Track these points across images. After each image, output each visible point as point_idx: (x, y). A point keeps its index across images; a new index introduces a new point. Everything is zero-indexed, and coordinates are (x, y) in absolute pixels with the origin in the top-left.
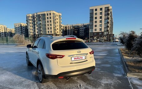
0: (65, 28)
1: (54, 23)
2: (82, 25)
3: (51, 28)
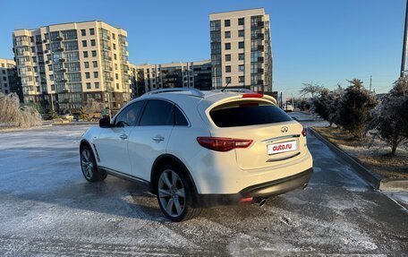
0: (139, 73)
1: (107, 58)
2: (190, 65)
3: (96, 74)
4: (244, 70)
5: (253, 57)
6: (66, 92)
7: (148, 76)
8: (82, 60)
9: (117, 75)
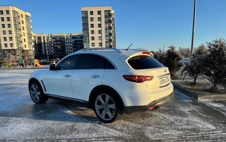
1: (18, 29)
2: (69, 35)
3: (11, 38)
4: (101, 40)
5: (106, 32)
7: (44, 40)
9: (25, 39)
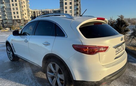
0: (34, 13)
2: (52, 10)
3: (17, 13)
4: (72, 13)
6: (6, 19)
7: (37, 14)
8: (12, 7)
9: (25, 13)
